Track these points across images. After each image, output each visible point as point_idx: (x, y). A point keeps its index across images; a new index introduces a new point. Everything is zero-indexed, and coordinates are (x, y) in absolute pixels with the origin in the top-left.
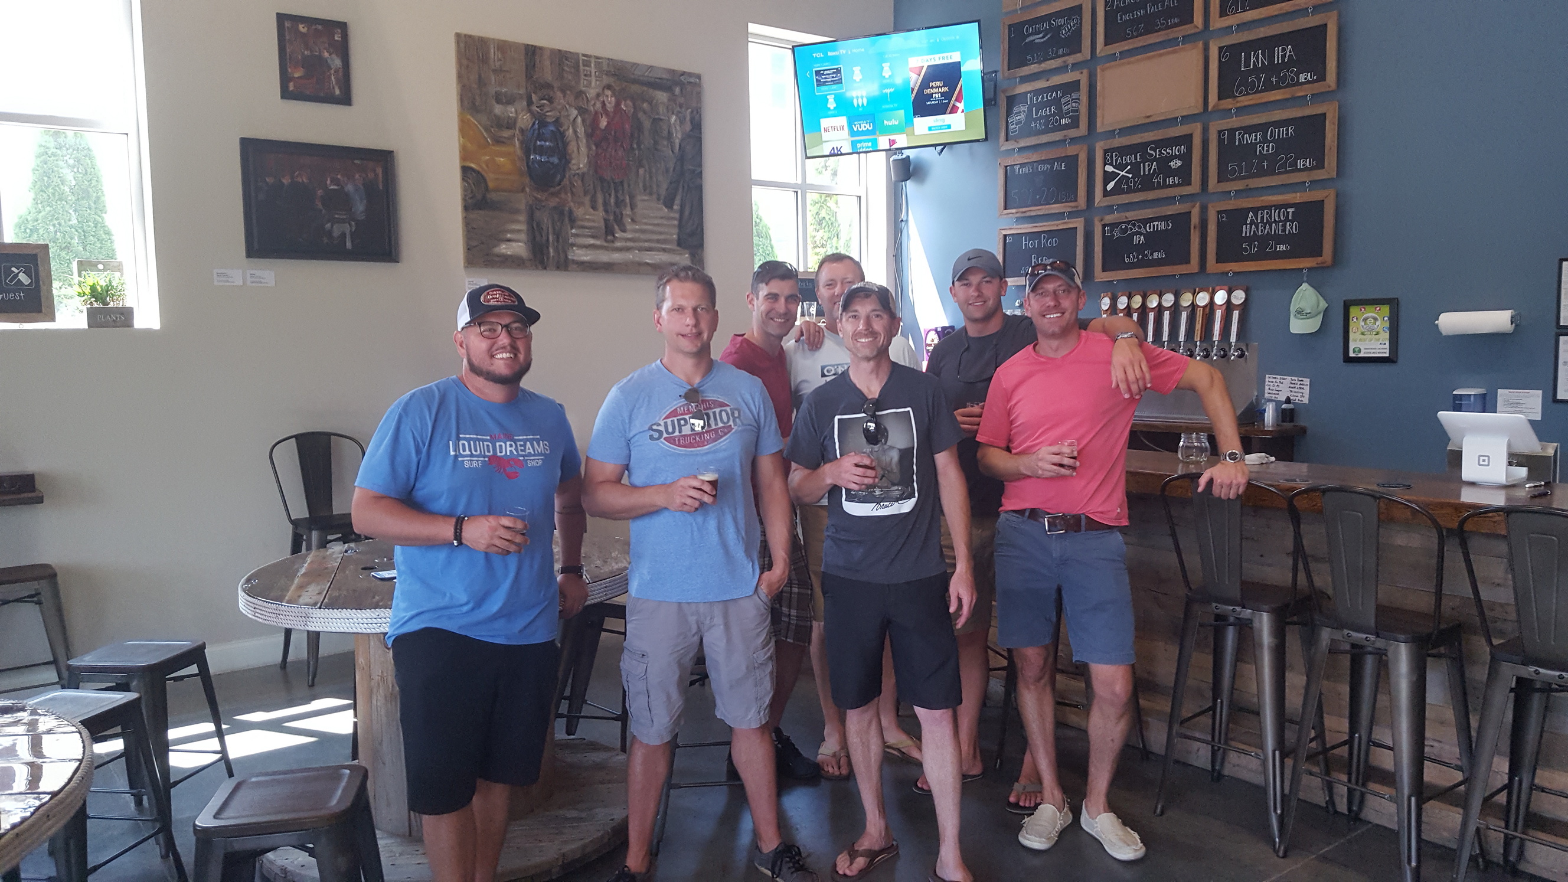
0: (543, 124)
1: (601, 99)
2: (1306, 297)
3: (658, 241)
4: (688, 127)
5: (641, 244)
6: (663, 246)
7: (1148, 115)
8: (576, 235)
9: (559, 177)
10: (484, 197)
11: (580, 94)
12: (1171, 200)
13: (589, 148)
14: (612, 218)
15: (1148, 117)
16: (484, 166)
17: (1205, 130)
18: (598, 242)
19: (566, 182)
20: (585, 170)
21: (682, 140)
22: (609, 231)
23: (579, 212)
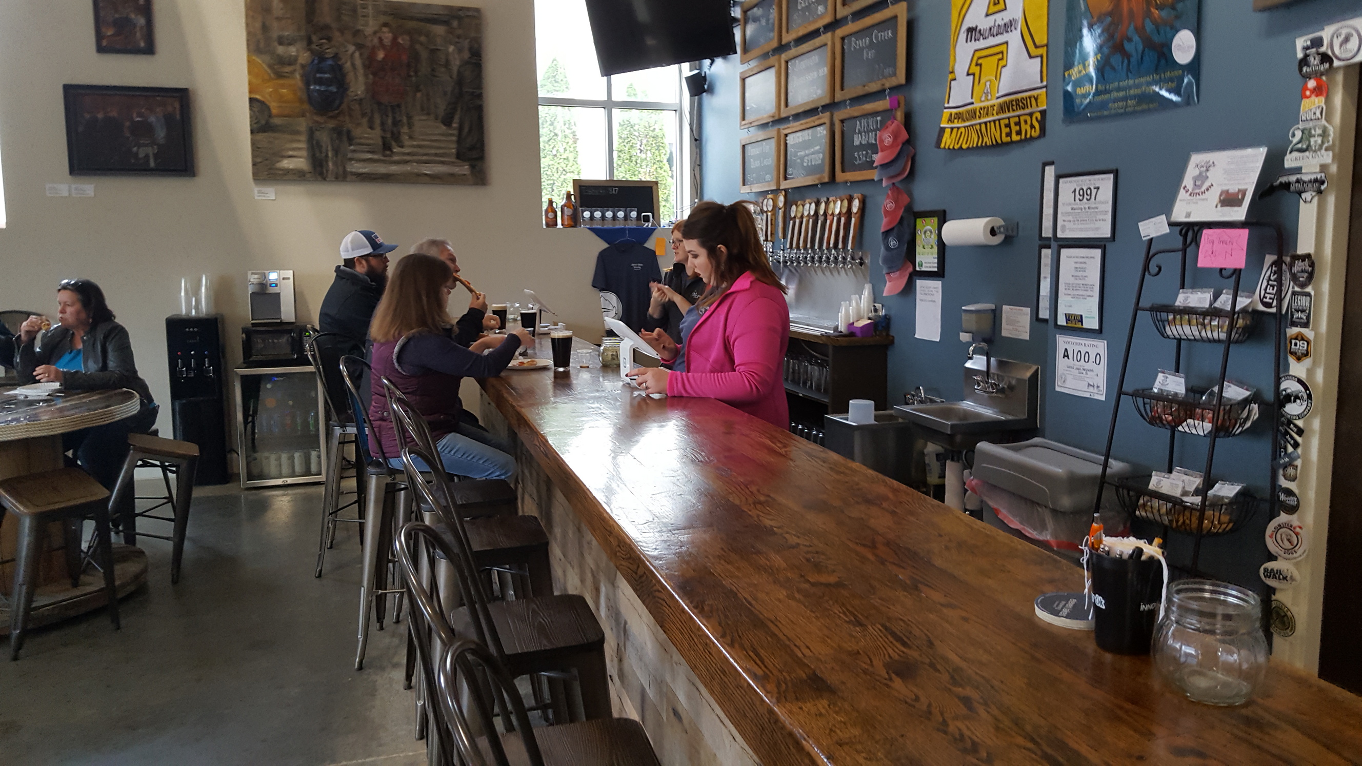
0: (322, 59)
1: (378, 35)
3: (436, 155)
4: (466, 55)
5: (420, 158)
6: (442, 159)
8: (354, 151)
9: (337, 102)
10: (267, 123)
11: (357, 33)
13: (366, 76)
14: (389, 135)
16: (267, 96)
18: (375, 157)
19: (344, 106)
20: (363, 96)
21: (460, 67)
22: (386, 147)
23: (357, 132)
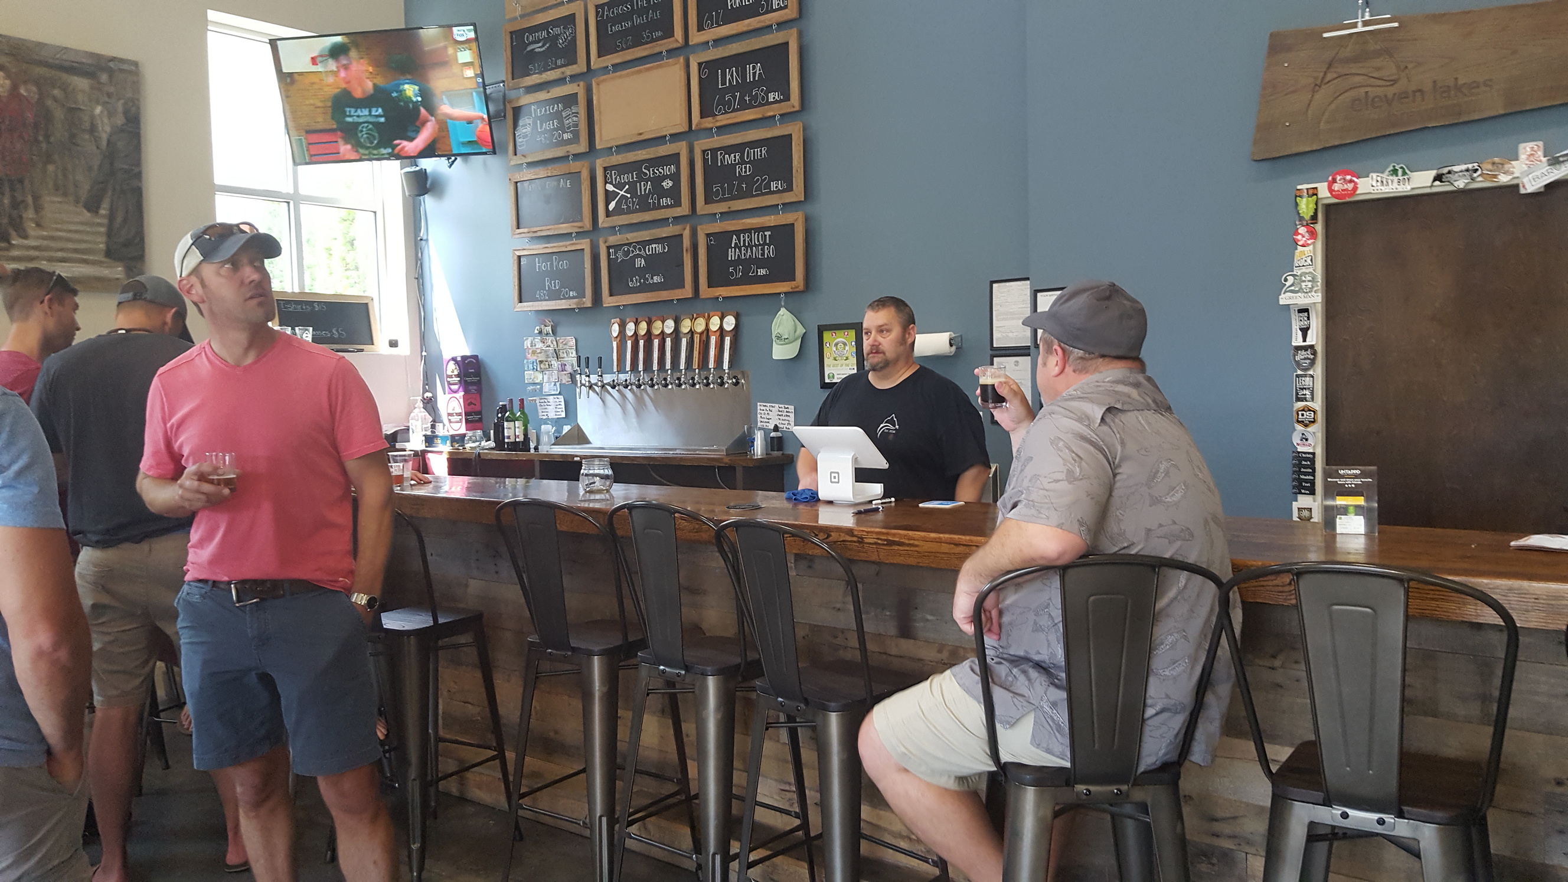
2: (784, 322)
4: (120, 120)
6: (86, 257)
7: (640, 132)
12: (664, 222)
15: (641, 134)
17: (691, 150)
21: (112, 134)
